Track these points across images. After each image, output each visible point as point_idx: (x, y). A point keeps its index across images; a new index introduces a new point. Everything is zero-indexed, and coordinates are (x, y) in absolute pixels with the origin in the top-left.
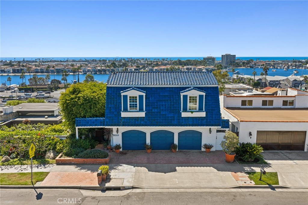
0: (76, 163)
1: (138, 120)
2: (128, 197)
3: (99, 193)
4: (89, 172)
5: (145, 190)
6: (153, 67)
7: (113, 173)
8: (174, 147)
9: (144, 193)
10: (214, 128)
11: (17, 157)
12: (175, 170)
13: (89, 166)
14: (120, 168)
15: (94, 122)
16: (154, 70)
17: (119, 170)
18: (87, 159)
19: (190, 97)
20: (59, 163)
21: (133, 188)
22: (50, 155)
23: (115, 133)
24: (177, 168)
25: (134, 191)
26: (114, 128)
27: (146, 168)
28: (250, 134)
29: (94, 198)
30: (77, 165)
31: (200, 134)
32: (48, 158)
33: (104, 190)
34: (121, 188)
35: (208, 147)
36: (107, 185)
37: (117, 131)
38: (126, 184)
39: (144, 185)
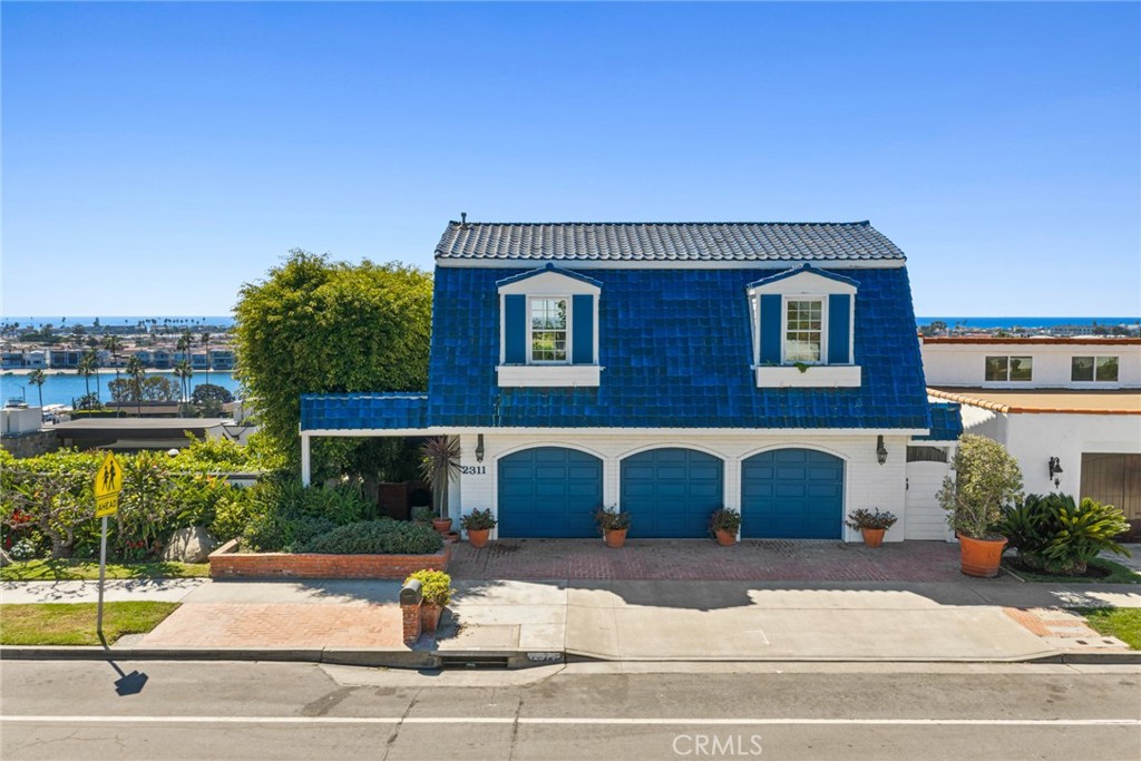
0: (300, 573)
1: (569, 400)
2: (548, 690)
3: (412, 678)
4: (362, 603)
5: (625, 668)
7: (465, 609)
8: (728, 521)
9: (624, 676)
10: (899, 438)
11: (39, 555)
12: (748, 602)
13: (360, 584)
14: (495, 590)
15: (378, 412)
17: (491, 597)
18: (351, 557)
19: (792, 305)
20: (220, 576)
21: (566, 658)
22: (186, 544)
23: (467, 458)
24: (752, 593)
25: (572, 668)
26: (466, 435)
27: (612, 591)
28: (1054, 467)
29: (389, 691)
30: (307, 580)
31: (837, 465)
32: (176, 559)
33: (429, 669)
34: (511, 661)
35: (874, 523)
36: (446, 646)
37: (480, 450)
38: (531, 643)
39: (614, 651)
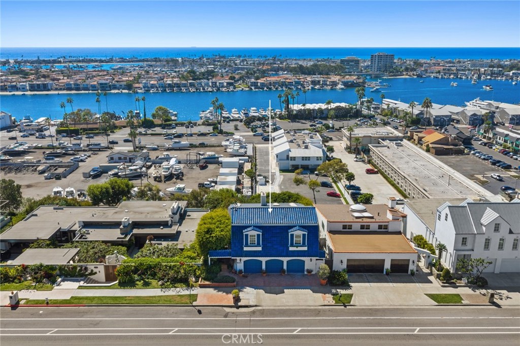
0: (213, 286)
1: (256, 253)
2: (254, 312)
3: (234, 310)
4: (225, 294)
5: (264, 308)
6: (257, 78)
7: (241, 295)
8: (283, 271)
9: (264, 310)
10: (314, 258)
12: (283, 292)
13: (223, 289)
14: (245, 290)
16: (259, 84)
17: (244, 292)
18: (221, 283)
19: (296, 236)
20: (202, 286)
21: (256, 306)
23: (238, 261)
24: (285, 290)
25: (257, 308)
26: (238, 259)
27: (263, 290)
28: (342, 262)
29: (233, 313)
30: (215, 288)
32: (192, 282)
33: (238, 307)
34: (248, 306)
35: (309, 271)
36: (239, 304)
37: (240, 260)
38: (252, 303)
39: (263, 304)
